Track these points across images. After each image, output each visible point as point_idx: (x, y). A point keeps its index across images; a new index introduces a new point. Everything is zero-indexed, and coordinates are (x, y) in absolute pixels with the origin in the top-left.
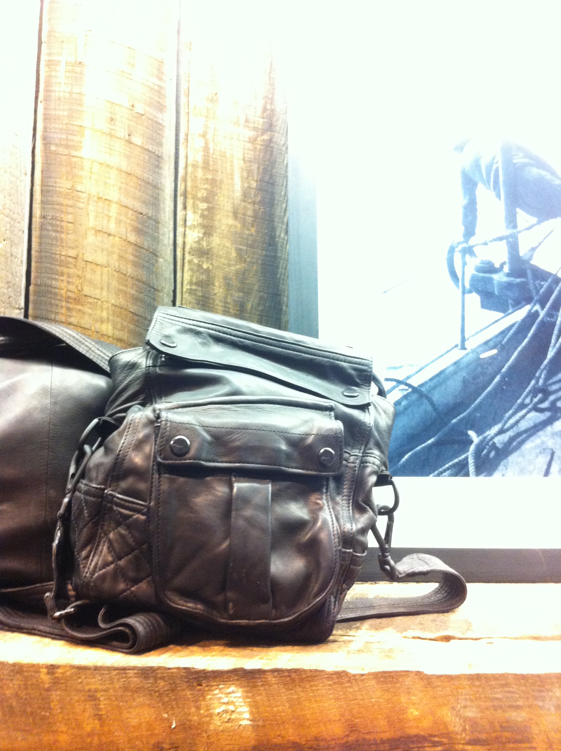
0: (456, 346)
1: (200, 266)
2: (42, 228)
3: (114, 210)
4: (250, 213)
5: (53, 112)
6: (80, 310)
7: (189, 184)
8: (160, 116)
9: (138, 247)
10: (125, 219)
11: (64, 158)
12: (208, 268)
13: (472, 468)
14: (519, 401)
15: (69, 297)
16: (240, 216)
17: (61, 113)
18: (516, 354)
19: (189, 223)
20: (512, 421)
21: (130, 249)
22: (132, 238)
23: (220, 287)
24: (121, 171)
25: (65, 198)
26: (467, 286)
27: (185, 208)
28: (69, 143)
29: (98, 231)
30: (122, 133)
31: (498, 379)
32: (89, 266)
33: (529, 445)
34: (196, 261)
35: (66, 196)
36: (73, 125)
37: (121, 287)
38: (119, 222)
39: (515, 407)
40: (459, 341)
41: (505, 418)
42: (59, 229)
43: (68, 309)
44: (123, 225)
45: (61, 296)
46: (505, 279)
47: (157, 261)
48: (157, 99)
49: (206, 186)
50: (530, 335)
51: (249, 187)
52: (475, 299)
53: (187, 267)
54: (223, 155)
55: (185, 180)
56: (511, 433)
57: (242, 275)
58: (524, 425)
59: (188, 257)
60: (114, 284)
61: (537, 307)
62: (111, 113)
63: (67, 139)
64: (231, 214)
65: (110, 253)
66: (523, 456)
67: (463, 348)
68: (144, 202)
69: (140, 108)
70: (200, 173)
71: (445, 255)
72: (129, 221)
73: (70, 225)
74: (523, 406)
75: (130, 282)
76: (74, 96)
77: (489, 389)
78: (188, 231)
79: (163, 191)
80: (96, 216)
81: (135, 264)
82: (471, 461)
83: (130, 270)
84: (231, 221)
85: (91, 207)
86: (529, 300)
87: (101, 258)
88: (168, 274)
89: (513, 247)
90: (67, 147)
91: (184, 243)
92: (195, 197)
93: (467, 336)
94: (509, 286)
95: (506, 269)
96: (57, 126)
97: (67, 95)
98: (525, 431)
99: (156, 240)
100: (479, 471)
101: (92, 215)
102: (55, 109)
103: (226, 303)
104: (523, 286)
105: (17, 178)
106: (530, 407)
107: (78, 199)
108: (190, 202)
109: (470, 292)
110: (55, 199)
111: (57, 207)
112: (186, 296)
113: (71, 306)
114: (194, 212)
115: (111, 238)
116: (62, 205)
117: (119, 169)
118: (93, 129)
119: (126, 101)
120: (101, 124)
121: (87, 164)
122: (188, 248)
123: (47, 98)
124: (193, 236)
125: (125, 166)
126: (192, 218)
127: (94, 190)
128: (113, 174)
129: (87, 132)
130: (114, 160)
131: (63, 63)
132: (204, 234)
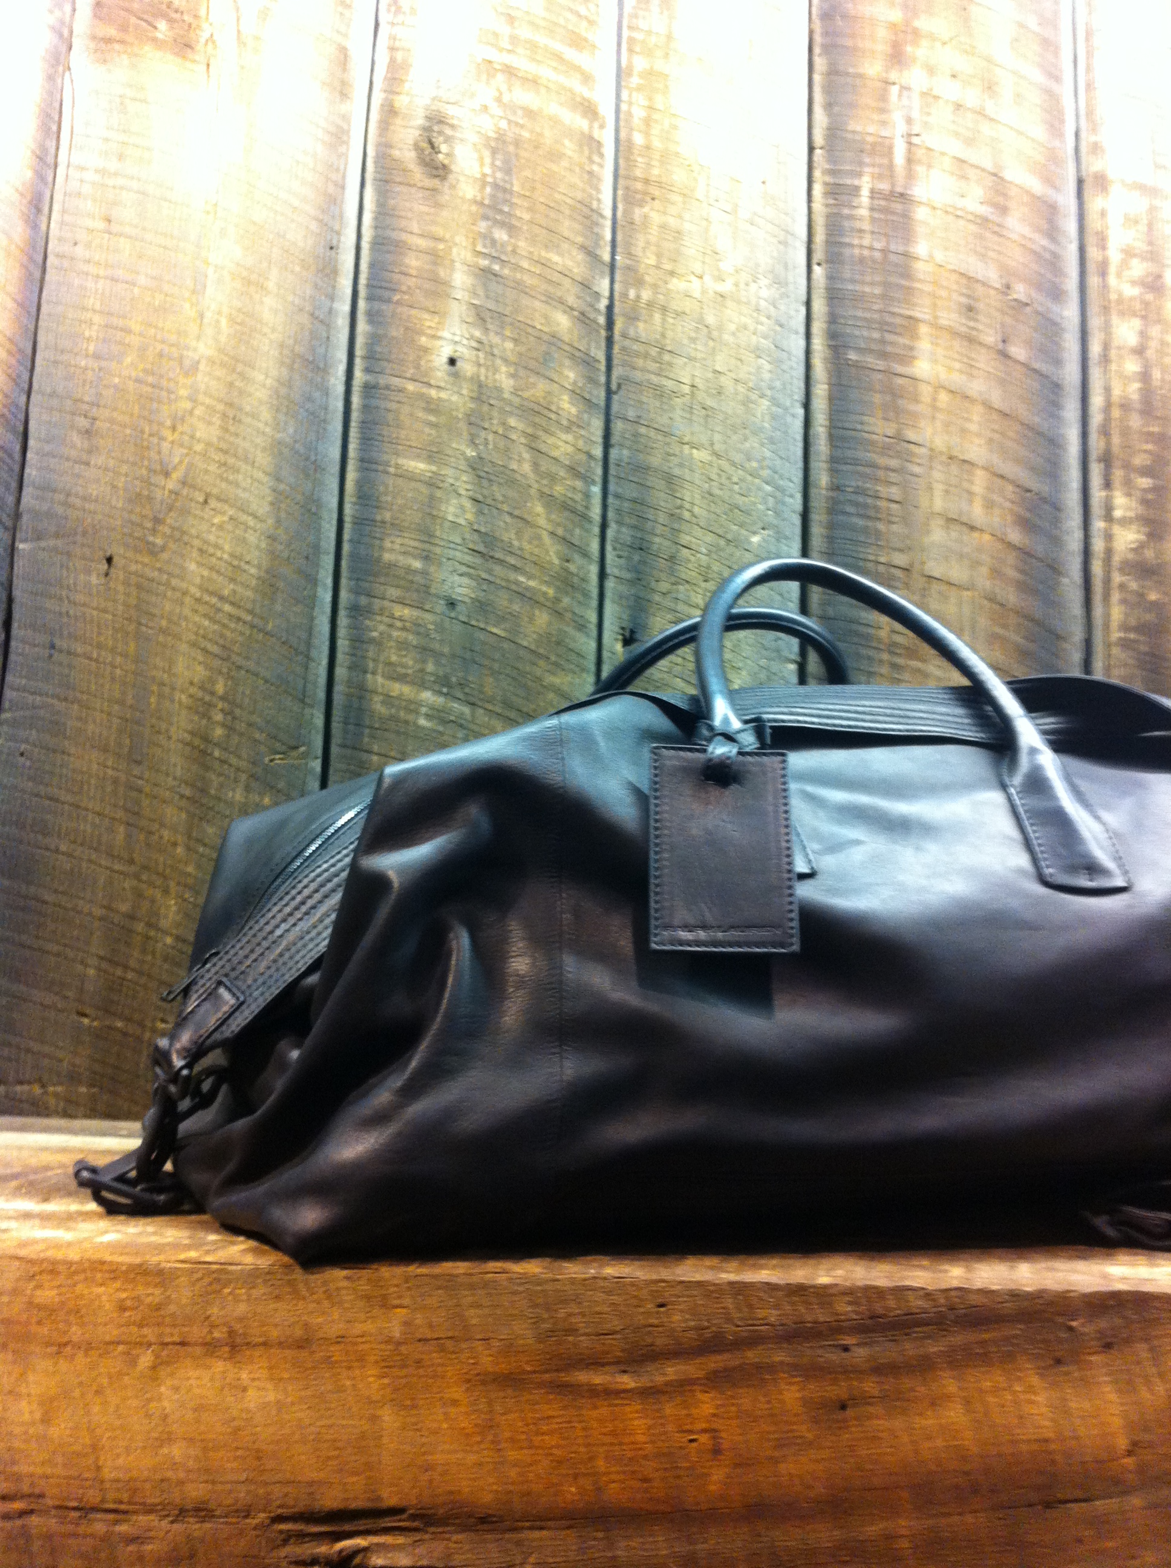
1: (1141, 595)
2: (834, 508)
3: (979, 482)
5: (850, 287)
6: (919, 670)
7: (1116, 440)
8: (1055, 308)
9: (1025, 553)
10: (1001, 500)
11: (880, 376)
12: (1159, 600)
15: (895, 644)
17: (867, 289)
19: (1118, 513)
21: (1011, 558)
22: (1015, 536)
24: (991, 408)
25: (883, 454)
27: (1108, 485)
28: (889, 349)
29: (950, 521)
30: (991, 337)
32: (935, 587)
34: (1134, 585)
35: (885, 450)
36: (893, 314)
37: (998, 630)
38: (989, 505)
42: (872, 513)
43: (894, 666)
44: (997, 511)
45: (879, 640)
47: (1058, 583)
48: (1049, 276)
49: (1150, 447)
53: (1116, 596)
55: (1105, 432)
59: (1117, 578)
60: (983, 622)
62: (969, 296)
63: (883, 341)
65: (975, 564)
68: (1032, 469)
69: (1020, 291)
70: (1135, 422)
72: (1008, 504)
73: (894, 506)
75: (1013, 620)
76: (893, 258)
78: (1115, 528)
79: (1065, 450)
80: (947, 492)
81: (1022, 587)
83: (1012, 597)
85: (937, 475)
87: (957, 572)
88: (1076, 609)
90: (884, 355)
91: (1109, 552)
92: (1127, 466)
96: (860, 314)
97: (877, 255)
99: (1056, 541)
101: (939, 489)
102: (853, 281)
105: (786, 409)
107: (908, 457)
108: (1118, 474)
110: (861, 454)
111: (868, 470)
112: (1115, 651)
113: (900, 661)
114: (1128, 495)
115: (976, 535)
116: (874, 466)
117: (988, 407)
118: (935, 325)
119: (992, 275)
120: (949, 317)
121: (925, 391)
122: (1116, 559)
123: (834, 259)
124: (1126, 538)
125: (996, 398)
126: (1123, 504)
127: (939, 443)
128: (977, 414)
129: (923, 329)
130: (977, 387)
131: (865, 192)
132: (1151, 535)
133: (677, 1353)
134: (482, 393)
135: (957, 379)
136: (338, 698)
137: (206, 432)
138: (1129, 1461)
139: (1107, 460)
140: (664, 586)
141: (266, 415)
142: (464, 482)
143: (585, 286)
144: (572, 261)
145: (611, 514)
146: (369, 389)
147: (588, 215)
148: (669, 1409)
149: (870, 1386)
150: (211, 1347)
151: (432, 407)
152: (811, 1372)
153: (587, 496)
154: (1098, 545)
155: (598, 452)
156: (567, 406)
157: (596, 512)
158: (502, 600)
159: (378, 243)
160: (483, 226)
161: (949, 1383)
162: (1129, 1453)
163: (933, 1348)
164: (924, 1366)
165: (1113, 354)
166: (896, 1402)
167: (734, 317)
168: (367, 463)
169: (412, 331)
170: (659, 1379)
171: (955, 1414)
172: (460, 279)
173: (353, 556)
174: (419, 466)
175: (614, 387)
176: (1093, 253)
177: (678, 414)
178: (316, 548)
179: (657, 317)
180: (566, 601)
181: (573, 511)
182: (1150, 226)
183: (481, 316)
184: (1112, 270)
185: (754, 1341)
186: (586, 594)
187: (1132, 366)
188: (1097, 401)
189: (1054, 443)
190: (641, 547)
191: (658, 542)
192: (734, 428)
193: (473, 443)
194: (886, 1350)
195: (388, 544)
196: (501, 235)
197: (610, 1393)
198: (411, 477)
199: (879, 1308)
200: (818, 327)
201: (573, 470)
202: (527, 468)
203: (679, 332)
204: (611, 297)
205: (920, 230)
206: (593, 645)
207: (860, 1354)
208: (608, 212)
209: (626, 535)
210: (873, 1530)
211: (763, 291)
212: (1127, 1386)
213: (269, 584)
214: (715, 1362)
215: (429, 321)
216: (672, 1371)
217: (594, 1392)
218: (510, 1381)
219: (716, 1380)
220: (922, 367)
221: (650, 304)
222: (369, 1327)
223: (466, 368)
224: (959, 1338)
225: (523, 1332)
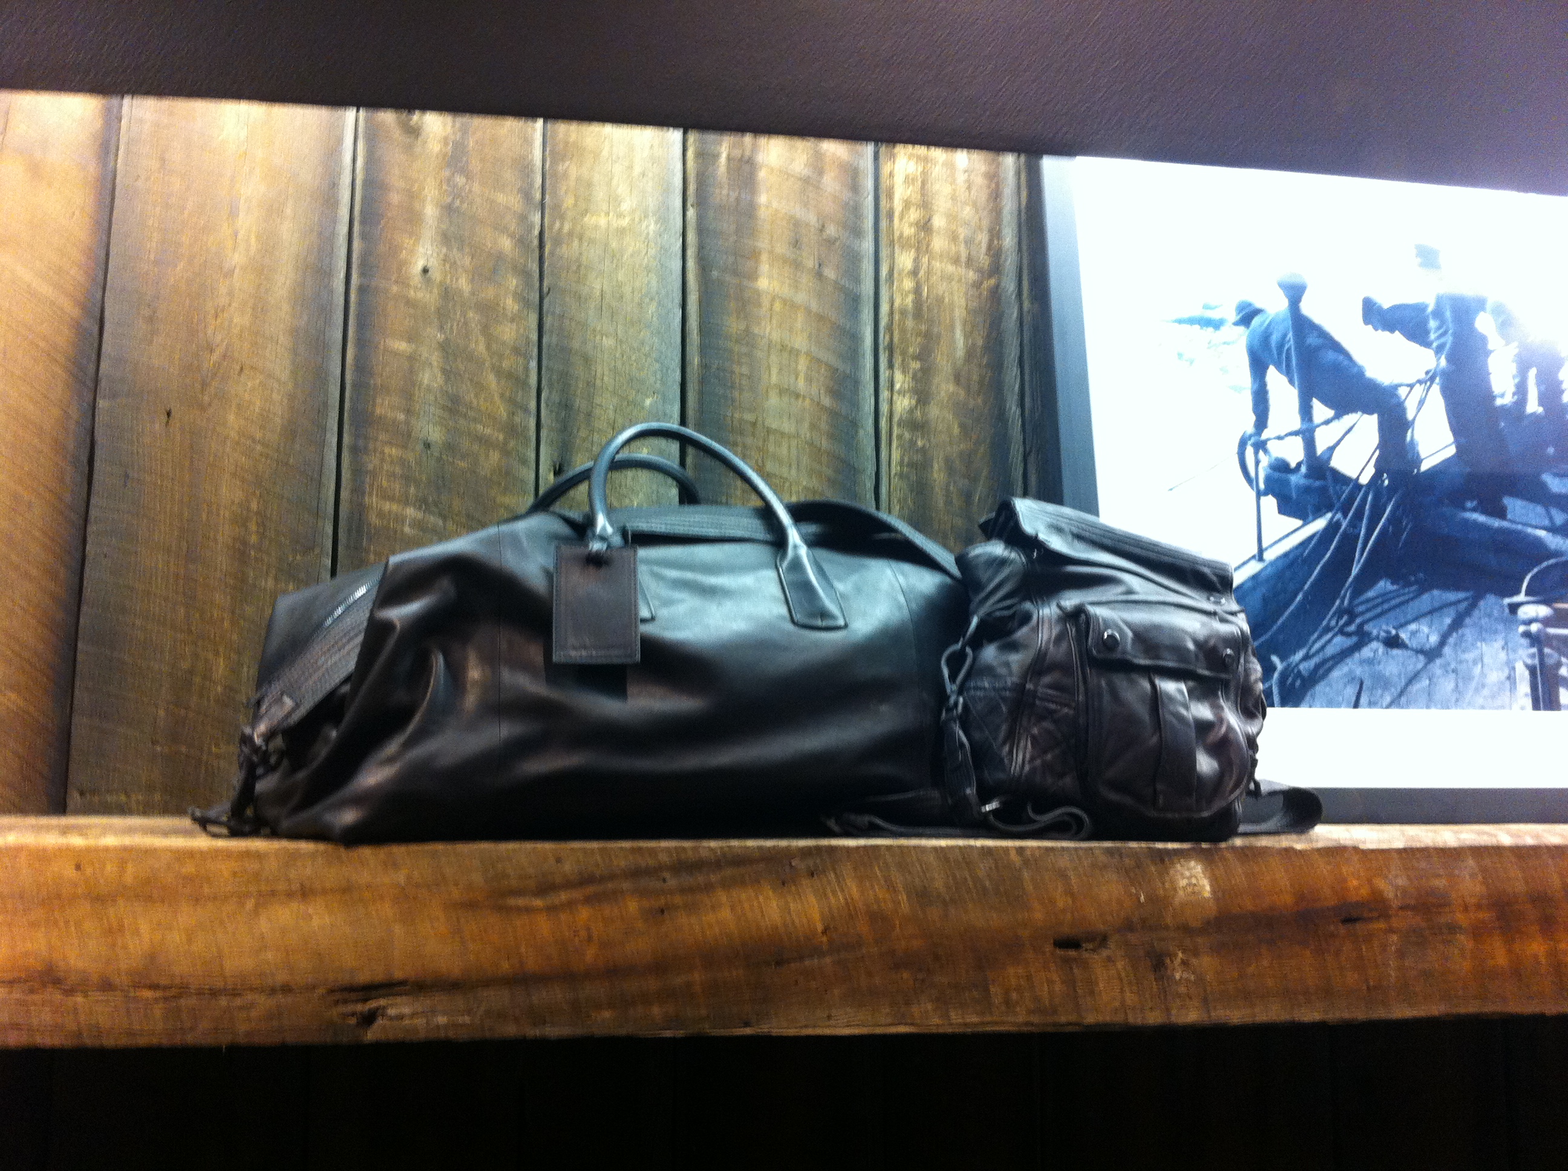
0: (1254, 557)
1: (912, 443)
2: (703, 381)
3: (802, 364)
4: (975, 377)
5: (713, 225)
7: (896, 336)
8: (856, 243)
10: (817, 377)
11: (734, 289)
12: (924, 446)
13: (1276, 698)
14: (1325, 623)
16: (962, 380)
17: (725, 226)
18: (1318, 568)
19: (897, 386)
20: (1317, 646)
21: (824, 417)
22: (827, 401)
23: (940, 470)
24: (810, 312)
25: (737, 343)
26: (1262, 486)
27: (891, 366)
28: (740, 270)
29: (782, 391)
30: (810, 263)
31: (1300, 597)
33: (1336, 674)
34: (907, 435)
35: (739, 340)
36: (743, 244)
37: (815, 466)
38: (809, 380)
39: (1320, 629)
40: (1255, 551)
41: (1311, 641)
42: (729, 384)
44: (814, 384)
46: (1303, 481)
47: (856, 433)
48: (852, 219)
49: (918, 340)
50: (1332, 547)
51: (974, 345)
52: (1270, 503)
53: (895, 443)
54: (940, 300)
55: (890, 328)
56: (1316, 660)
57: (968, 458)
58: (1330, 651)
59: (896, 431)
60: (805, 460)
61: (1339, 516)
62: (795, 233)
63: (736, 264)
64: (952, 378)
65: (799, 421)
66: (1330, 686)
67: (1261, 559)
68: (840, 356)
69: (831, 230)
70: (910, 323)
71: (1235, 449)
72: (821, 380)
73: (744, 379)
74: (1328, 629)
75: (824, 459)
76: (742, 204)
77: (1292, 608)
78: (895, 397)
79: (862, 342)
80: (779, 371)
81: (832, 436)
82: (1275, 690)
83: (825, 444)
84: (951, 388)
85: (773, 358)
86: (1330, 508)
87: (788, 427)
88: (870, 451)
89: (1310, 444)
90: (736, 274)
91: (891, 412)
92: (904, 353)
93: (1265, 545)
94: (1306, 490)
95: (1303, 469)
96: (720, 243)
97: (733, 202)
98: (1333, 657)
99: (855, 405)
100: (1284, 703)
101: (774, 371)
102: (716, 221)
103: (948, 490)
104: (1323, 490)
105: (668, 310)
106: (1336, 629)
107: (754, 345)
108: (898, 361)
109: (1266, 494)
110: (721, 343)
111: (726, 355)
112: (895, 481)
114: (904, 373)
115: (800, 401)
116: (732, 352)
117: (808, 311)
118: (771, 252)
119: (812, 218)
120: (781, 248)
121: (765, 302)
122: (896, 419)
123: (702, 202)
124: (903, 404)
125: (814, 306)
126: (900, 380)
127: (776, 336)
128: (800, 316)
129: (764, 257)
130: (801, 298)
131: (724, 156)
132: (918, 401)
133: (568, 884)
134: (447, 294)
135: (786, 291)
136: (343, 514)
137: (240, 320)
138: (825, 939)
139: (891, 349)
140: (583, 433)
141: (286, 307)
142: (435, 358)
143: (523, 218)
144: (512, 200)
145: (544, 382)
146: (362, 290)
147: (523, 167)
148: (563, 917)
149: (678, 900)
150: (290, 895)
151: (409, 303)
152: (643, 893)
153: (527, 369)
154: (884, 408)
155: (534, 337)
156: (511, 305)
157: (533, 380)
158: (465, 444)
159: (368, 183)
160: (447, 173)
161: (722, 896)
162: (824, 932)
163: (713, 878)
164: (709, 888)
165: (896, 275)
166: (692, 908)
167: (631, 245)
168: (361, 343)
169: (394, 250)
170: (557, 901)
171: (726, 914)
172: (430, 212)
173: (353, 409)
174: (402, 346)
175: (545, 290)
176: (883, 203)
177: (591, 313)
178: (325, 404)
179: (576, 243)
180: (512, 444)
181: (517, 379)
182: (924, 183)
183: (446, 238)
184: (897, 214)
185: (612, 877)
186: (527, 439)
187: (908, 284)
188: (884, 308)
189: (855, 338)
190: (566, 405)
191: (579, 403)
192: (632, 323)
193: (441, 328)
194: (687, 880)
195: (379, 400)
196: (460, 180)
197: (528, 910)
198: (396, 354)
199: (683, 856)
200: (691, 252)
201: (516, 350)
202: (482, 348)
203: (592, 254)
204: (542, 225)
205: (762, 188)
206: (533, 476)
207: (672, 882)
208: (538, 163)
209: (556, 397)
210: (679, 980)
211: (651, 226)
212: (822, 895)
213: (290, 432)
214: (591, 890)
215: (408, 242)
216: (563, 896)
217: (519, 910)
218: (471, 905)
219: (588, 900)
220: (763, 283)
221: (571, 234)
222: (387, 880)
223: (436, 275)
224: (728, 872)
225: (477, 878)
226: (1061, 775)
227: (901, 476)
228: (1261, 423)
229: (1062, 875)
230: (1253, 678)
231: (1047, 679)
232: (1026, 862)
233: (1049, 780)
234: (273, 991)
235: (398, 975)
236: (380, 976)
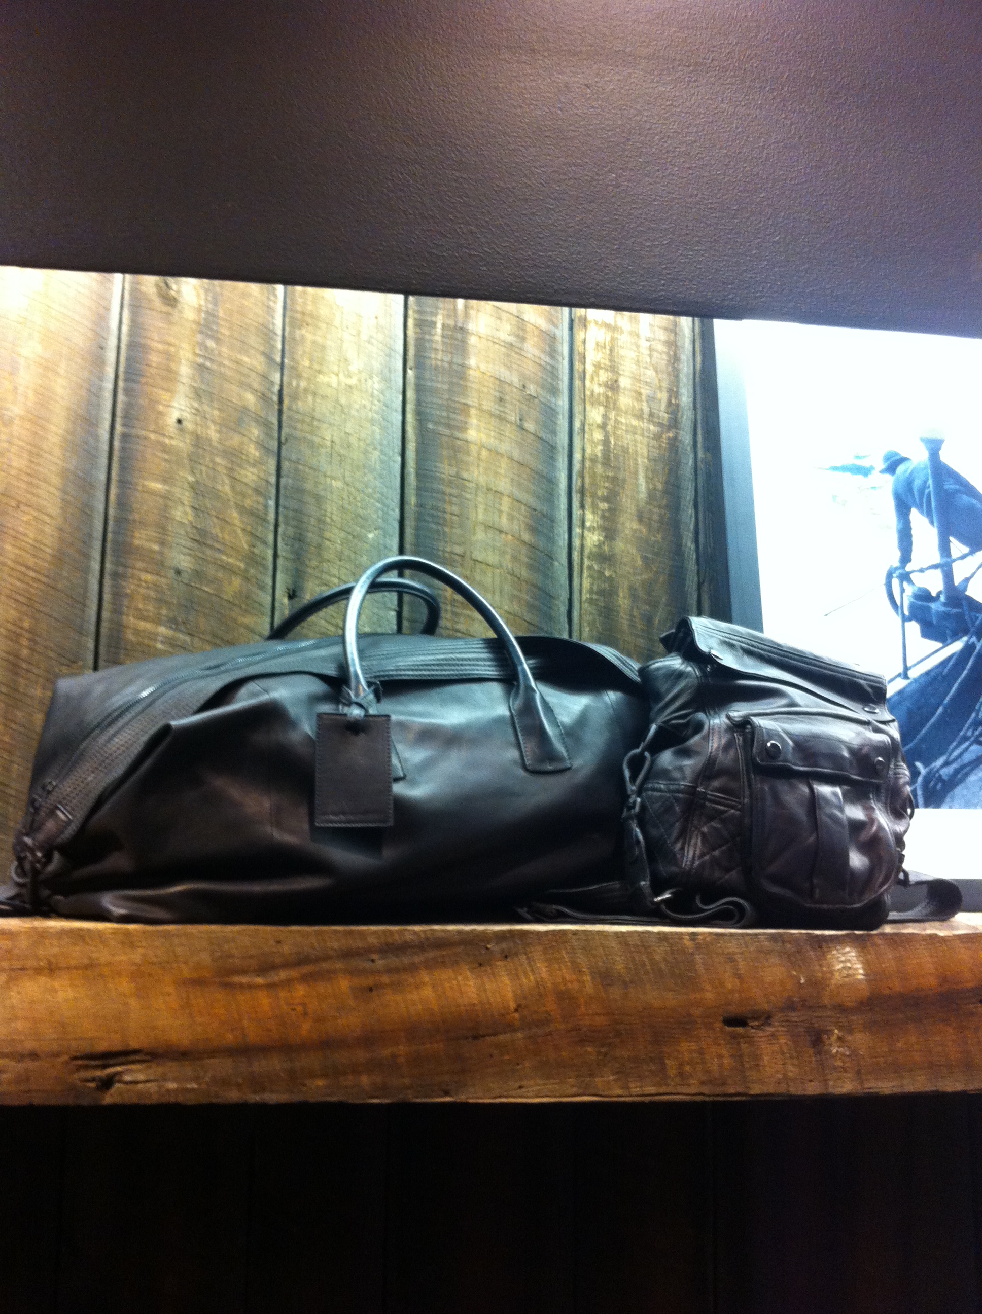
0: (899, 675)
1: (601, 573)
2: (419, 518)
3: (506, 505)
4: (656, 517)
5: (429, 384)
6: (468, 616)
7: (587, 480)
8: (553, 400)
9: (532, 547)
10: (518, 515)
11: (446, 439)
12: (611, 576)
13: (920, 800)
14: (962, 733)
15: (454, 600)
16: (645, 520)
17: (439, 386)
18: (956, 685)
19: (588, 524)
20: (956, 753)
21: (524, 550)
22: (526, 537)
23: (624, 597)
24: (512, 460)
25: (448, 486)
26: (906, 612)
27: (582, 507)
28: (452, 423)
29: (488, 527)
30: (512, 418)
31: (940, 710)
32: (478, 565)
33: (973, 778)
34: (596, 567)
35: (450, 483)
36: (455, 401)
37: (516, 592)
38: (511, 518)
39: (958, 739)
40: (901, 669)
41: (949, 750)
42: (441, 521)
43: (455, 614)
44: (515, 522)
45: (446, 598)
46: (942, 609)
47: (552, 564)
48: (549, 380)
49: (606, 484)
50: (968, 667)
51: (655, 489)
52: (914, 628)
53: (586, 573)
54: (625, 450)
55: (582, 475)
56: (955, 766)
57: (649, 586)
58: (967, 757)
59: (586, 562)
60: (507, 588)
61: (974, 639)
62: (500, 392)
63: (448, 418)
64: (635, 518)
65: (503, 553)
66: (967, 788)
67: (906, 677)
68: (538, 497)
69: (532, 389)
70: (599, 469)
71: (883, 580)
72: (522, 518)
73: (454, 517)
74: (965, 738)
75: (525, 586)
76: (455, 367)
77: (933, 720)
78: (586, 532)
79: (558, 486)
80: (485, 510)
81: (531, 567)
82: (919, 792)
83: (524, 573)
84: (635, 525)
85: (480, 499)
86: (966, 632)
87: (492, 558)
88: (564, 580)
89: (948, 576)
90: (449, 426)
91: (582, 546)
92: (594, 496)
93: (909, 664)
94: (945, 616)
95: (943, 598)
96: (435, 400)
97: (446, 365)
98: (970, 763)
99: (551, 540)
100: (927, 804)
101: (481, 508)
102: (432, 380)
103: (632, 616)
104: (959, 617)
105: (390, 458)
106: (972, 739)
107: (463, 488)
108: (588, 501)
109: (910, 619)
110: (435, 486)
111: (439, 496)
112: (586, 606)
113: (459, 611)
114: (594, 513)
115: (503, 536)
116: (444, 493)
117: (511, 458)
118: (480, 409)
119: (515, 380)
120: (489, 404)
121: (474, 449)
122: (587, 552)
123: (420, 366)
124: (593, 539)
125: (516, 454)
126: (591, 518)
127: (482, 480)
128: (504, 463)
129: (473, 411)
130: (504, 447)
131: (439, 326)
132: (606, 537)
133: (286, 965)
134: (198, 441)
135: (493, 442)
136: (104, 630)
137: (18, 462)
138: (517, 1015)
139: (582, 491)
140: (314, 563)
141: (57, 452)
142: (186, 497)
143: (265, 377)
144: (255, 361)
145: (281, 519)
146: (125, 437)
147: (266, 333)
148: (282, 994)
149: (385, 979)
150: (38, 971)
151: (165, 449)
152: (352, 973)
153: (266, 507)
154: (576, 543)
155: (273, 480)
156: (254, 451)
157: (271, 516)
158: (211, 571)
159: (132, 345)
160: (199, 337)
161: (425, 976)
162: (516, 1010)
163: (417, 959)
164: (412, 969)
165: (587, 428)
166: (397, 986)
167: (358, 400)
168: (124, 483)
169: (154, 402)
170: (276, 979)
171: (428, 992)
172: (185, 370)
173: (115, 542)
174: (157, 486)
175: (283, 440)
176: (577, 366)
177: (323, 459)
178: (90, 536)
179: (310, 398)
180: (252, 571)
181: (258, 516)
182: (611, 351)
183: (197, 394)
184: (588, 376)
185: (326, 958)
186: (265, 567)
187: (598, 436)
188: (577, 456)
189: (551, 482)
190: (299, 538)
191: (311, 536)
192: (358, 467)
193: (192, 472)
194: (393, 961)
195: (137, 534)
196: (211, 344)
197: (251, 987)
198: (153, 493)
199: (390, 940)
200: (410, 407)
201: (257, 491)
202: (227, 488)
203: (323, 408)
204: (281, 385)
205: (471, 350)
206: (269, 599)
207: (380, 963)
208: (279, 332)
209: (291, 531)
210: (386, 1052)
211: (376, 384)
212: (515, 976)
213: (59, 559)
214: (306, 969)
215: (165, 396)
216: (283, 975)
217: (242, 986)
218: (198, 982)
219: (305, 979)
220: (472, 434)
221: (306, 390)
222: (123, 958)
223: (188, 426)
224: (431, 954)
225: (205, 957)
226: (728, 870)
227: (591, 601)
228: (906, 558)
229: (731, 959)
230: (902, 781)
231: (716, 783)
232: (698, 947)
233: (717, 874)
234: (21, 1057)
235: (134, 1044)
236: (117, 1046)
